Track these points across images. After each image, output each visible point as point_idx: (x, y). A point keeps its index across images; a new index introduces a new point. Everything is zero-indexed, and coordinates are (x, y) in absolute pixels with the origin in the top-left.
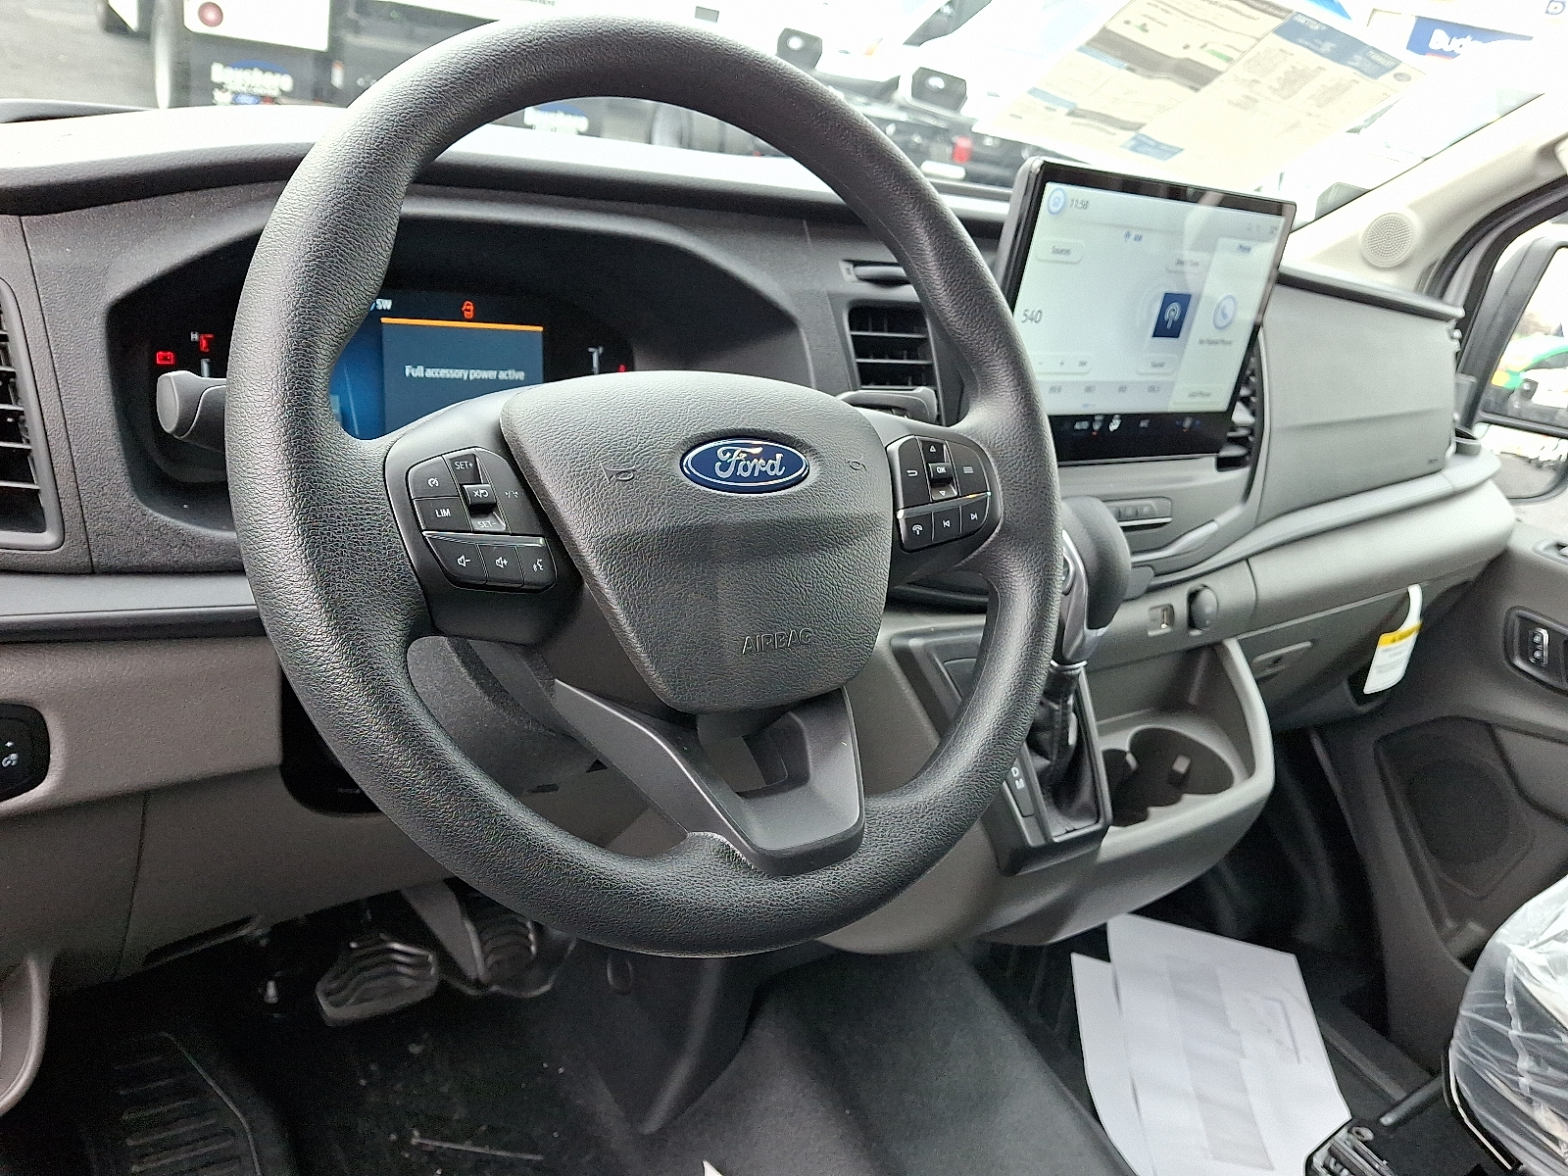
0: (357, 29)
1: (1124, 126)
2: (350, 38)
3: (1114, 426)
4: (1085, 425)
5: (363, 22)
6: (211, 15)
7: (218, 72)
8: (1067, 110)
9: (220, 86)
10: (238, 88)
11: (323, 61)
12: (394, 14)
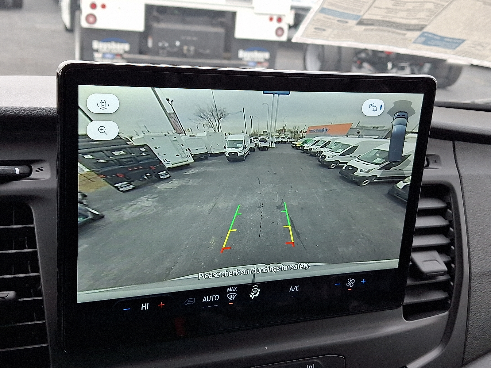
0: (158, 20)
1: (409, 28)
2: (156, 25)
3: (255, 293)
4: (215, 297)
5: (161, 17)
6: (91, 19)
7: (96, 45)
8: (356, 22)
9: (97, 51)
10: (105, 50)
11: (144, 36)
12: (176, 12)
